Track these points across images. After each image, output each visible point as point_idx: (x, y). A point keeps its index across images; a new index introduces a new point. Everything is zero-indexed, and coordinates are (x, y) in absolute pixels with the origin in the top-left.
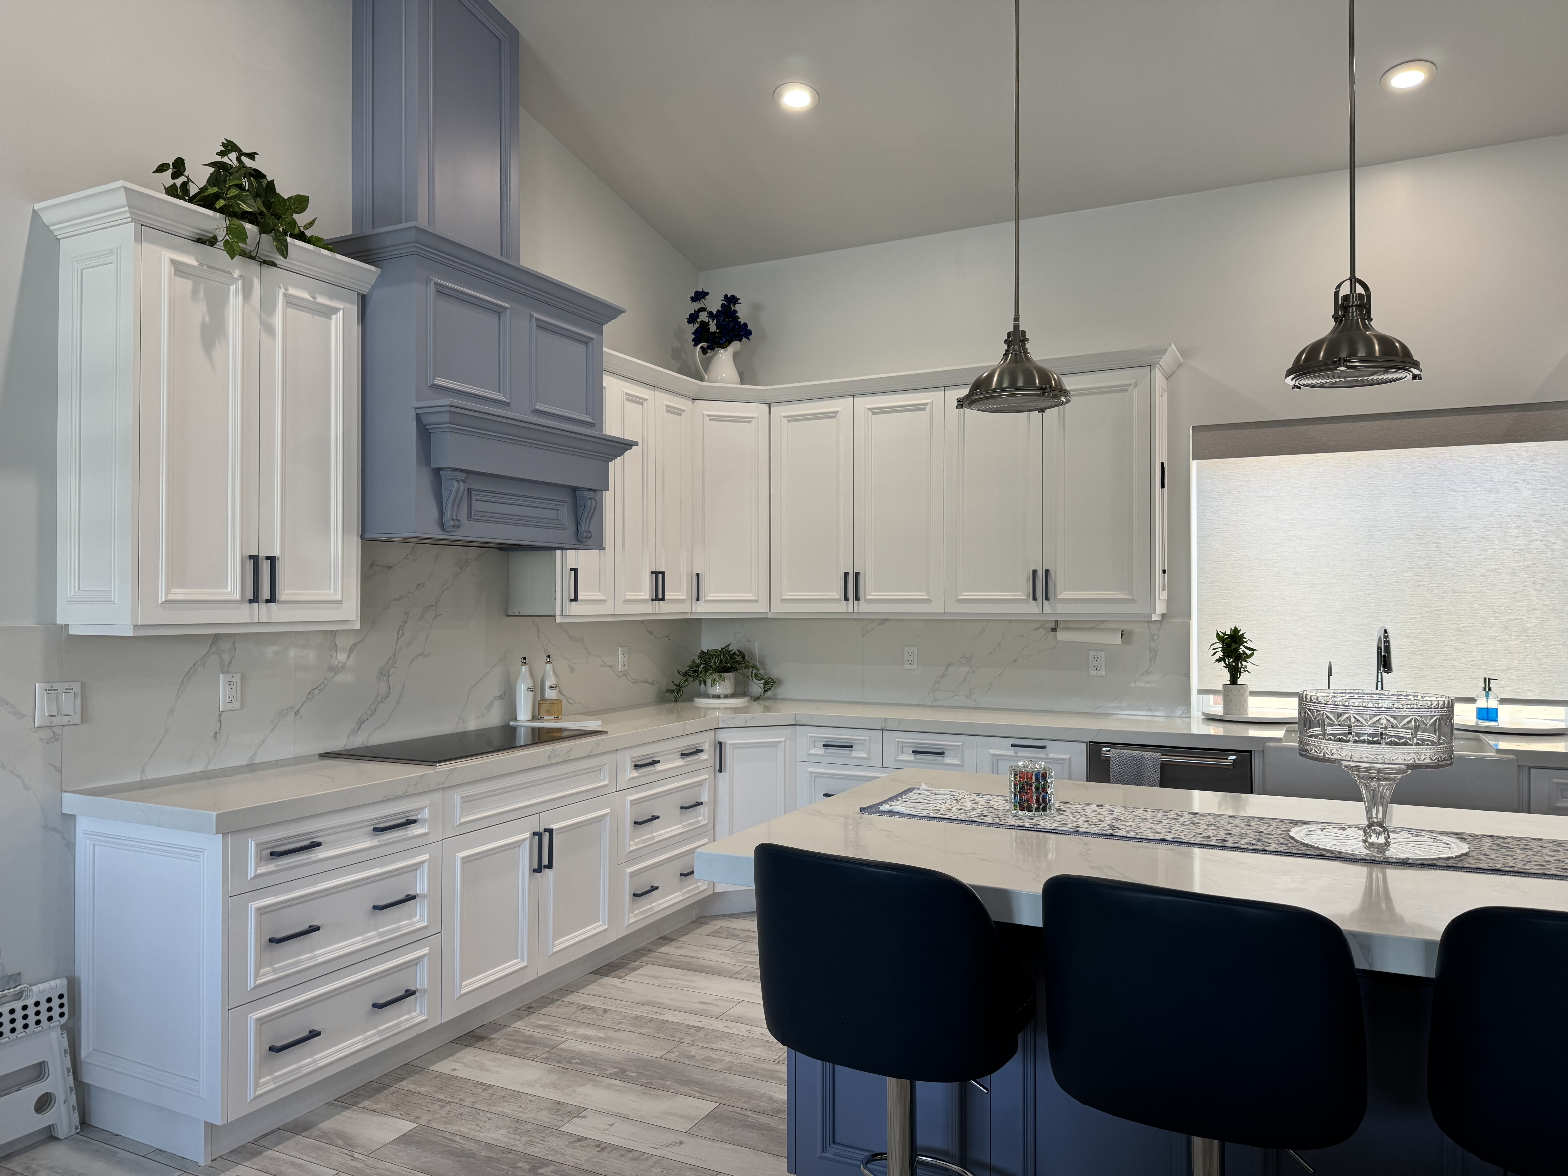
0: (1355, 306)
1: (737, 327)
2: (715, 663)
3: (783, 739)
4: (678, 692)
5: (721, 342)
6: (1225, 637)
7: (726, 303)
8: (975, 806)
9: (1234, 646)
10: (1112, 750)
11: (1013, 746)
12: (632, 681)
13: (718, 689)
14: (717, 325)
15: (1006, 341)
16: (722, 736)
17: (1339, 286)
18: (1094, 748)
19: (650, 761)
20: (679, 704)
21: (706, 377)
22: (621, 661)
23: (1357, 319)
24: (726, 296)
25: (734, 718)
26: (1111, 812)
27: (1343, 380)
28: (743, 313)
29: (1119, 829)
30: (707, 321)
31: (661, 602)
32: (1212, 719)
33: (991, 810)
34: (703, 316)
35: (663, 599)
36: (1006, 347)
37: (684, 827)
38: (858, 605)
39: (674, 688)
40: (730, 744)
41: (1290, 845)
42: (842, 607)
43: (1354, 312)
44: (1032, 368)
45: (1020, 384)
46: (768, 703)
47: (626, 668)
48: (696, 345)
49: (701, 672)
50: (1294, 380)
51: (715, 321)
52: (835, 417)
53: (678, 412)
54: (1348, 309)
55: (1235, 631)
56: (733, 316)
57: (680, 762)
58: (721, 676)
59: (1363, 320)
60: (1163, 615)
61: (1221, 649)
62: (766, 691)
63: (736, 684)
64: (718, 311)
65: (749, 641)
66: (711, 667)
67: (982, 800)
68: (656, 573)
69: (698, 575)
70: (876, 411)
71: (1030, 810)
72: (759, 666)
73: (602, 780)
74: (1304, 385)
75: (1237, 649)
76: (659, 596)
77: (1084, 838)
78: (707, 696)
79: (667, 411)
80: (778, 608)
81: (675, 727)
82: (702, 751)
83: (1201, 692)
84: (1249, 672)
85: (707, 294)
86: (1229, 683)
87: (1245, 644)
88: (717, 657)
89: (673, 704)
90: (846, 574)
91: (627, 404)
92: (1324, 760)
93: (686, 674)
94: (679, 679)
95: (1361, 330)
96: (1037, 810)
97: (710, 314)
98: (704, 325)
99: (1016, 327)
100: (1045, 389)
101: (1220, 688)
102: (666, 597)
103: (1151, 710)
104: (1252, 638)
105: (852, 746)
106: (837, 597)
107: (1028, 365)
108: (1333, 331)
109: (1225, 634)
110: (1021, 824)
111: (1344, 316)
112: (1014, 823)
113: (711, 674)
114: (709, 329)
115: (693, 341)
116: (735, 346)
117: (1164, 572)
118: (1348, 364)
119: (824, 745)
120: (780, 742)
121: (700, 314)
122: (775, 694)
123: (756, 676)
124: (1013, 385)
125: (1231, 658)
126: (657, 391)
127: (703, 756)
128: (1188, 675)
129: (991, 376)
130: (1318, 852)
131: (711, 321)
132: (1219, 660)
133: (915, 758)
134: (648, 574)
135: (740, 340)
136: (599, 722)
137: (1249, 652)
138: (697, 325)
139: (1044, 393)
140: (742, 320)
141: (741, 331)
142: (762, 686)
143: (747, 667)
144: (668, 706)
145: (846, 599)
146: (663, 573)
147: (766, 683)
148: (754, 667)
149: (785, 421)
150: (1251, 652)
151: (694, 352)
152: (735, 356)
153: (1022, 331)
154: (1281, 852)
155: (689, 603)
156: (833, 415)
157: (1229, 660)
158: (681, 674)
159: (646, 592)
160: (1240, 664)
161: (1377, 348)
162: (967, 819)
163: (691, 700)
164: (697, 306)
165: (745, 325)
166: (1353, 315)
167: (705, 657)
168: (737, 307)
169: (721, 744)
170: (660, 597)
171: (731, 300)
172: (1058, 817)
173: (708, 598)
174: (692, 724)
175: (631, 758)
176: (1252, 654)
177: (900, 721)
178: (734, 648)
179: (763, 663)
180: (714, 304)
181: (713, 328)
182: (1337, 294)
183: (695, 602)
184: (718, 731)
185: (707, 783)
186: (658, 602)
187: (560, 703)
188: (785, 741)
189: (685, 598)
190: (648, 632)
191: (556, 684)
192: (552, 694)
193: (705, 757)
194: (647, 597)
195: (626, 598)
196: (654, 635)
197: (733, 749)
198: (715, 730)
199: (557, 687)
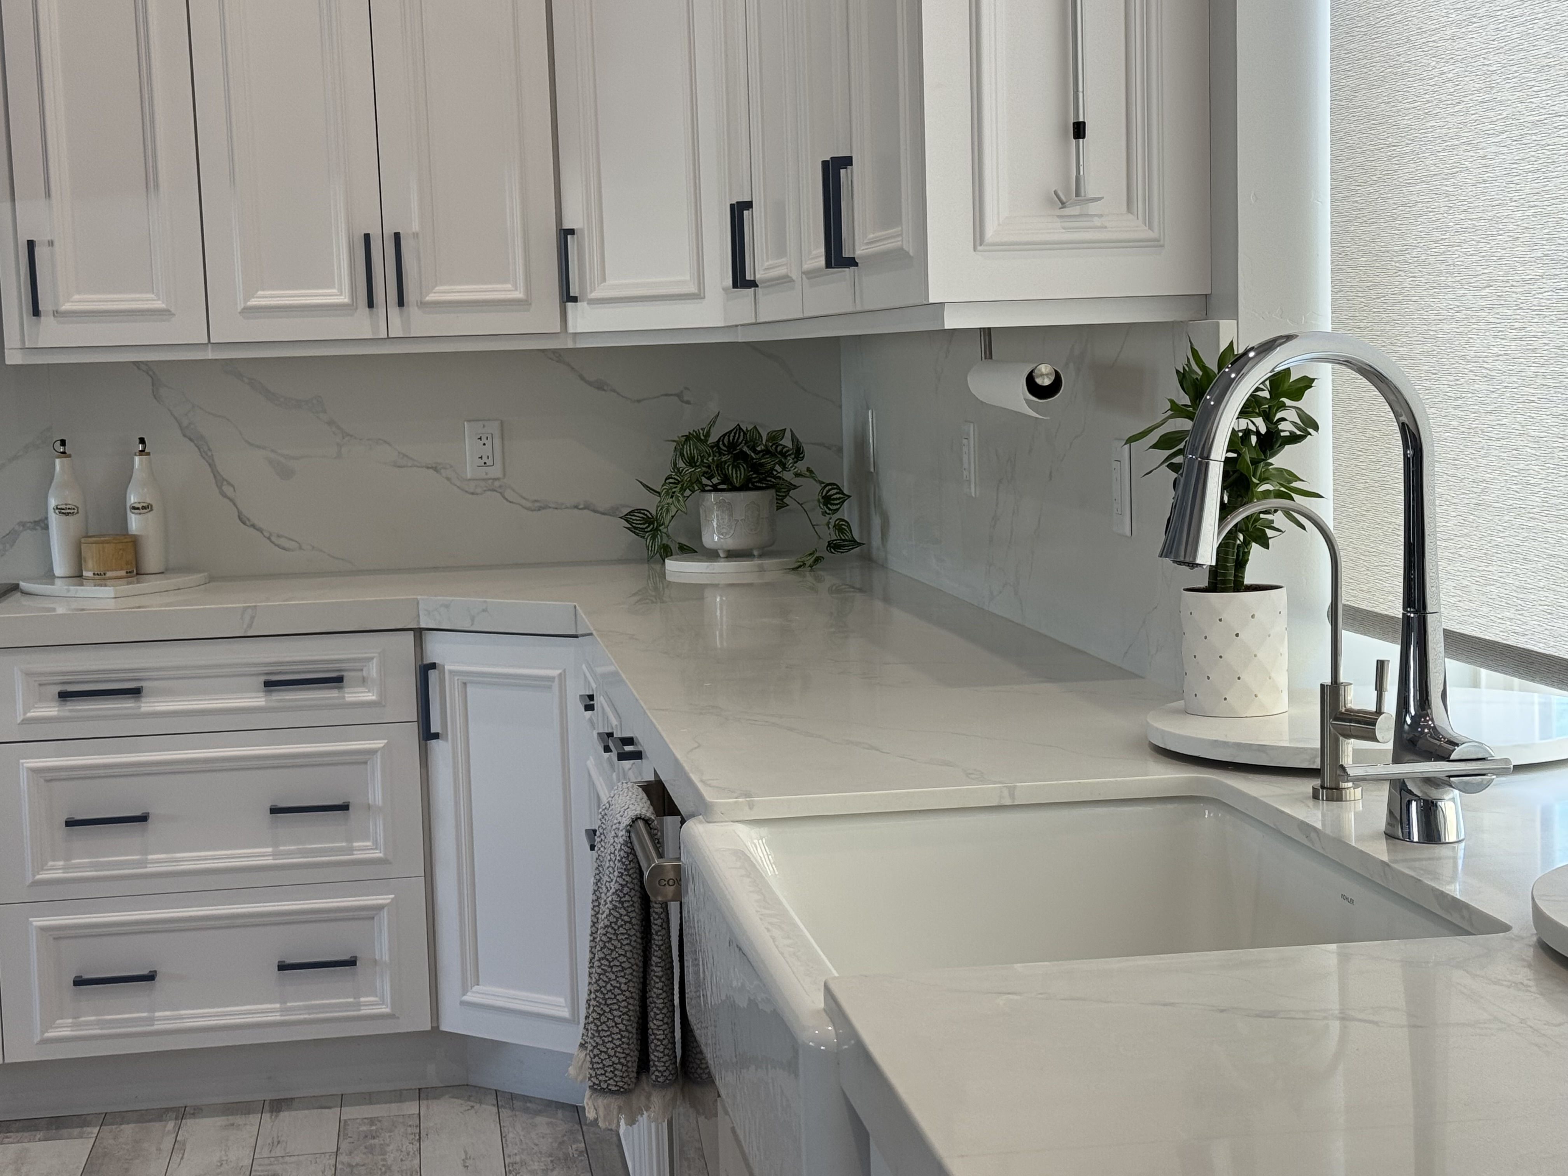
3: (559, 673)
4: (652, 537)
12: (528, 504)
16: (437, 650)
22: (473, 454)
37: (274, 855)
46: (837, 583)
49: (687, 488)
57: (259, 700)
69: (563, 231)
102: (417, 297)
120: (553, 679)
134: (335, 243)
143: (799, 477)
155: (525, 309)
159: (328, 288)
169: (435, 668)
173: (593, 295)
183: (570, 305)
184: (429, 637)
185: (378, 759)
186: (394, 311)
187: (134, 543)
188: (562, 677)
189: (519, 295)
190: (589, 383)
191: (148, 501)
192: (135, 523)
193: (370, 697)
194: (345, 299)
195: (253, 302)
196: (614, 391)
197: (465, 684)
198: (419, 633)
199: (147, 508)
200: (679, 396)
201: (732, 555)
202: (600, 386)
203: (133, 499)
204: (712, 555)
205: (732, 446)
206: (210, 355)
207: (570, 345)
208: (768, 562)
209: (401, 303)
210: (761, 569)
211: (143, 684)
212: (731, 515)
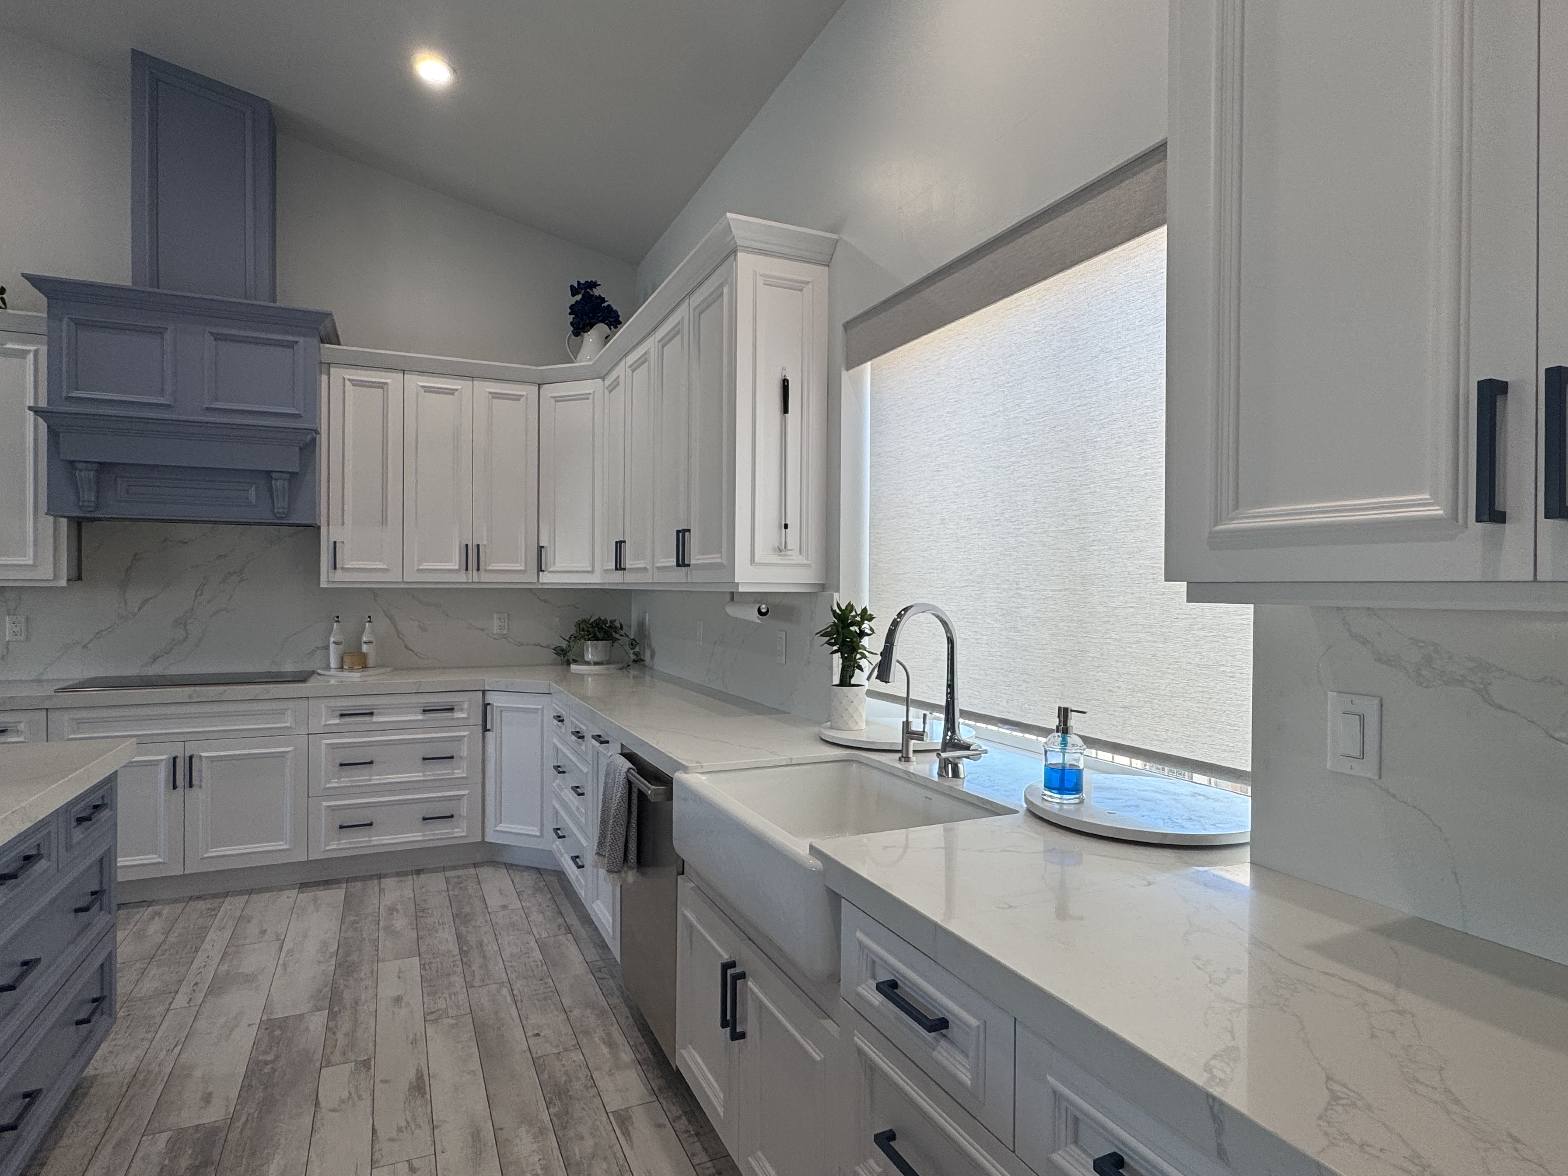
1: (602, 309)
3: (541, 707)
12: (517, 644)
16: (490, 698)
19: (364, 711)
31: (480, 572)
35: (480, 569)
37: (424, 776)
40: (500, 707)
42: (620, 578)
47: (505, 632)
53: (513, 398)
57: (421, 717)
68: (467, 546)
69: (541, 547)
73: (286, 723)
78: (583, 662)
79: (492, 398)
80: (603, 579)
82: (456, 709)
90: (617, 543)
102: (484, 568)
117: (787, 526)
119: (556, 717)
120: (539, 709)
126: (476, 381)
127: (458, 714)
134: (455, 547)
145: (617, 568)
146: (479, 546)
149: (607, 392)
155: (524, 574)
159: (455, 563)
169: (490, 705)
170: (475, 567)
175: (329, 707)
183: (541, 573)
184: (487, 693)
185: (466, 739)
186: (475, 572)
187: (364, 656)
188: (542, 709)
189: (523, 568)
190: (543, 601)
191: (372, 640)
192: (365, 648)
193: (464, 715)
194: (457, 567)
195: (421, 567)
196: (551, 604)
197: (501, 711)
198: (484, 692)
199: (370, 642)
201: (596, 663)
203: (364, 639)
204: (588, 663)
205: (597, 625)
206: (402, 586)
207: (540, 587)
208: (611, 666)
209: (478, 569)
210: (608, 669)
211: (374, 711)
212: (597, 649)
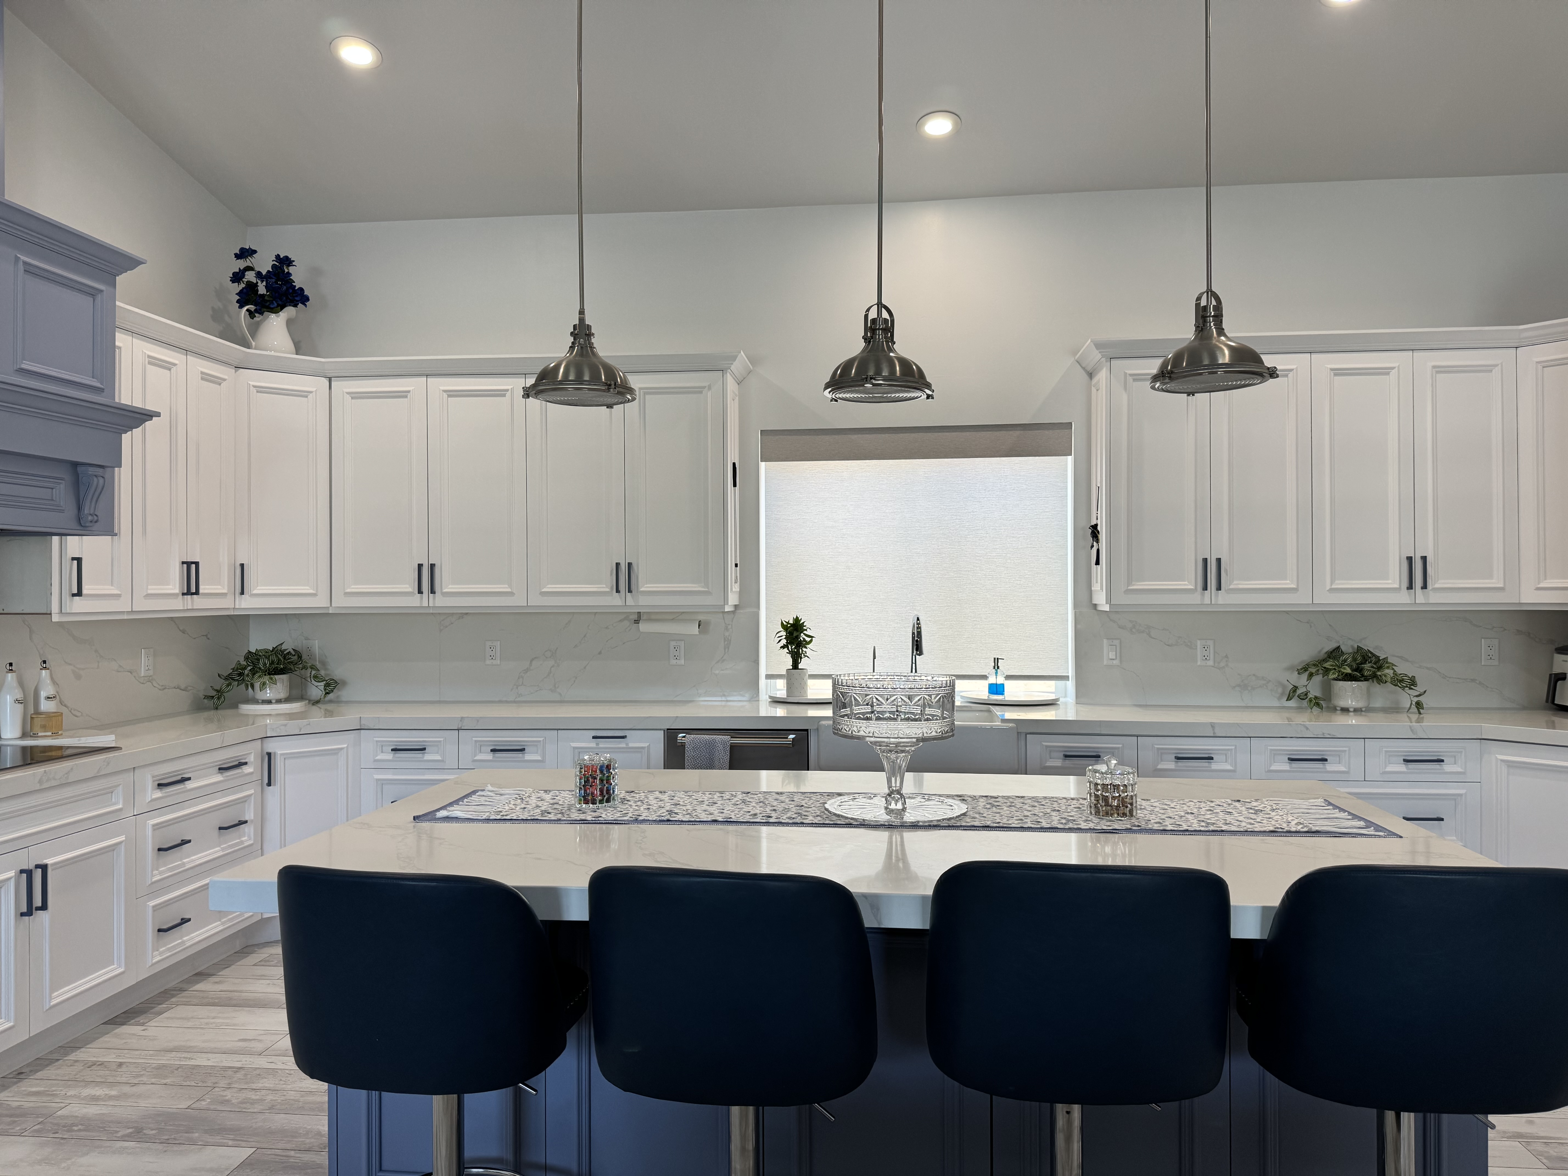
0: (882, 329)
1: (291, 291)
2: (265, 664)
3: (346, 746)
4: (219, 698)
5: (272, 306)
6: (789, 625)
7: (278, 264)
8: (540, 804)
9: (795, 634)
10: (687, 735)
11: (594, 737)
12: (160, 687)
13: (268, 694)
14: (266, 287)
15: (572, 334)
16: (271, 746)
17: (868, 310)
18: (671, 735)
19: (179, 778)
20: (219, 712)
21: (254, 343)
22: (144, 664)
23: (883, 341)
24: (278, 256)
25: (285, 725)
26: (672, 798)
27: (871, 396)
28: (299, 276)
29: (676, 813)
30: (255, 282)
31: (195, 596)
32: (777, 701)
33: (555, 806)
34: (250, 276)
35: (197, 593)
36: (572, 339)
37: (223, 849)
38: (434, 598)
39: (214, 693)
40: (282, 754)
41: (825, 816)
42: (415, 601)
43: (880, 335)
44: (598, 364)
45: (587, 378)
46: (329, 707)
47: (151, 673)
48: (241, 307)
49: (248, 675)
50: (831, 393)
51: (264, 283)
52: (406, 397)
53: (217, 381)
54: (875, 331)
55: (797, 620)
56: (286, 279)
57: (219, 778)
58: (271, 679)
59: (887, 342)
60: (736, 606)
61: (785, 637)
62: (327, 693)
63: (291, 687)
64: (268, 271)
65: (307, 639)
66: (260, 668)
67: (548, 797)
68: (188, 564)
69: (242, 565)
70: (452, 394)
71: (594, 803)
72: (318, 665)
73: (115, 804)
74: (840, 398)
75: (798, 637)
76: (191, 589)
77: (643, 826)
78: (256, 701)
79: (202, 379)
80: (341, 602)
81: (214, 738)
82: (246, 763)
83: (769, 677)
84: (808, 657)
85: (255, 252)
86: (791, 667)
87: (805, 632)
88: (268, 658)
89: (212, 712)
90: (420, 566)
91: (149, 367)
92: (852, 737)
93: (229, 678)
94: (220, 683)
95: (885, 351)
96: (601, 802)
97: (259, 275)
98: (251, 287)
99: (582, 320)
100: (610, 385)
101: (785, 673)
102: (201, 591)
103: (724, 695)
104: (812, 627)
105: (424, 749)
106: (410, 590)
107: (594, 360)
108: (863, 351)
109: (788, 623)
110: (583, 818)
111: (872, 337)
112: (576, 818)
113: (260, 677)
114: (257, 290)
115: (237, 302)
116: (289, 312)
117: (736, 565)
118: (874, 381)
119: (392, 750)
120: (342, 749)
121: (247, 273)
122: (338, 697)
123: (315, 677)
124: (579, 380)
125: (794, 645)
126: (190, 355)
127: (247, 769)
128: (757, 662)
129: (557, 367)
130: (847, 821)
131: (259, 282)
132: (783, 647)
133: (493, 757)
134: (177, 565)
135: (295, 306)
136: (113, 737)
137: (808, 639)
138: (242, 286)
139: (609, 389)
140: (298, 284)
141: (297, 296)
142: (322, 688)
143: (305, 668)
144: (206, 714)
145: (420, 592)
146: (197, 564)
147: (327, 685)
148: (313, 667)
149: (348, 397)
150: (810, 639)
151: (239, 314)
152: (289, 323)
153: (588, 325)
154: (816, 824)
155: (230, 597)
156: (403, 395)
157: (791, 647)
158: (223, 677)
159: (175, 585)
160: (801, 650)
161: (898, 368)
162: (529, 818)
163: (235, 706)
164: (242, 264)
165: (301, 289)
166: (879, 337)
167: (253, 658)
168: (291, 269)
169: (269, 754)
170: (193, 590)
171: (285, 261)
172: (621, 807)
173: (255, 592)
174: (232, 734)
175: (153, 777)
176: (811, 641)
177: (478, 720)
178: (288, 647)
179: (324, 663)
180: (264, 263)
181: (262, 289)
182: (866, 316)
183: (239, 596)
184: (267, 741)
185: (253, 798)
186: (190, 597)
189: (229, 591)
190: (180, 630)
193: (251, 770)
194: (178, 591)
195: (148, 592)
196: (188, 634)
197: (289, 759)
198: (263, 740)
199: (54, 697)
200: (206, 636)
202: (184, 632)
204: (266, 702)
205: (273, 656)
212: (276, 685)
